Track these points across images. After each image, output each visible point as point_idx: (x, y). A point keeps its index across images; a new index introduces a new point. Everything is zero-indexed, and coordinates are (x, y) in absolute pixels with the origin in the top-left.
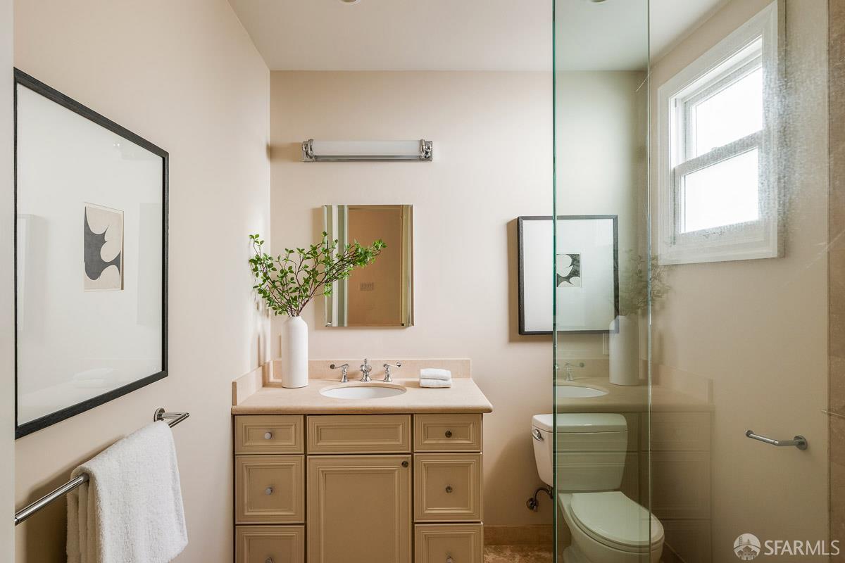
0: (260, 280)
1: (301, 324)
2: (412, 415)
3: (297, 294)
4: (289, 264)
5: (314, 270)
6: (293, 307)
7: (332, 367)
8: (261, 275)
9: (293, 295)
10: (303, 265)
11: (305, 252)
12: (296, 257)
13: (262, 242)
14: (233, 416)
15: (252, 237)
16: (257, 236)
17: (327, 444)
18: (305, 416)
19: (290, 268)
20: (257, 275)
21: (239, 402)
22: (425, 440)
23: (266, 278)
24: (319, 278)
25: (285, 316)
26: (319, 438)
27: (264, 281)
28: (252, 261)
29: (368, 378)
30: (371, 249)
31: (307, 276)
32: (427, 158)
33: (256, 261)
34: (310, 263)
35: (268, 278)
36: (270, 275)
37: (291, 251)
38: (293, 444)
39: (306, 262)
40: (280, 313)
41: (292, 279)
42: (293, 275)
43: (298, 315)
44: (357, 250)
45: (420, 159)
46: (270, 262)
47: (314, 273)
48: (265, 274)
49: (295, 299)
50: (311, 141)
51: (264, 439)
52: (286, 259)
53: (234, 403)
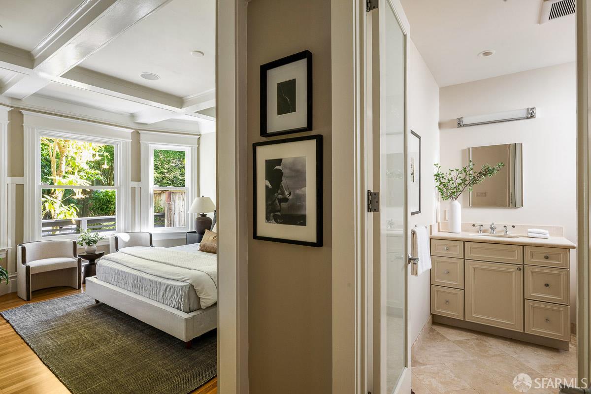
0: (437, 184)
1: (458, 204)
2: (523, 246)
3: (455, 190)
4: (451, 176)
5: (465, 178)
6: (453, 196)
7: (474, 225)
8: (439, 181)
9: (453, 191)
10: (459, 176)
11: (460, 170)
12: (454, 173)
13: (440, 167)
14: (430, 239)
15: (435, 165)
16: (437, 164)
17: (475, 255)
18: (464, 242)
19: (451, 178)
20: (437, 181)
21: (433, 234)
22: (531, 259)
23: (441, 183)
24: (467, 182)
25: (449, 200)
26: (471, 252)
27: (440, 184)
28: (435, 175)
29: (494, 232)
30: (496, 167)
31: (461, 181)
32: (532, 116)
33: (437, 175)
34: (462, 176)
35: (442, 183)
36: (443, 181)
37: (452, 171)
38: (458, 253)
39: (460, 175)
40: (446, 199)
41: (453, 183)
42: (453, 182)
43: (456, 200)
44: (488, 168)
45: (527, 118)
46: (443, 175)
47: (464, 180)
48: (440, 181)
49: (454, 193)
50: (462, 118)
51: (444, 250)
52: (450, 174)
53: (431, 234)
